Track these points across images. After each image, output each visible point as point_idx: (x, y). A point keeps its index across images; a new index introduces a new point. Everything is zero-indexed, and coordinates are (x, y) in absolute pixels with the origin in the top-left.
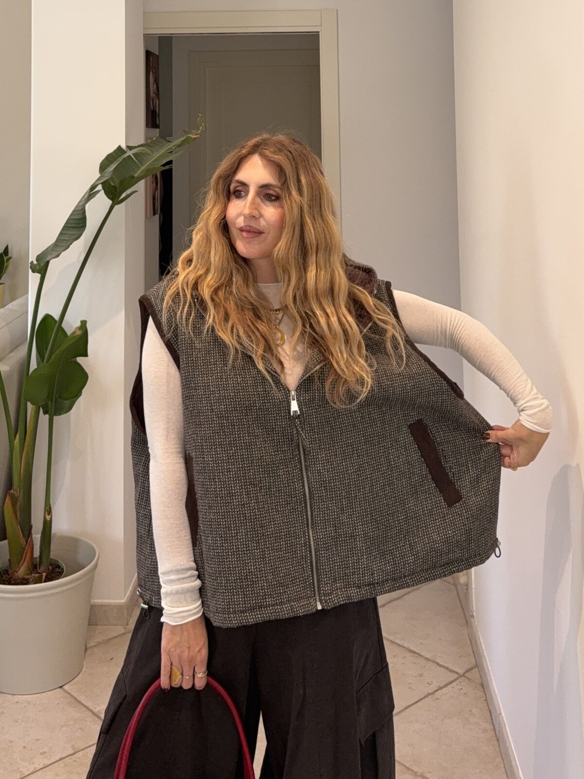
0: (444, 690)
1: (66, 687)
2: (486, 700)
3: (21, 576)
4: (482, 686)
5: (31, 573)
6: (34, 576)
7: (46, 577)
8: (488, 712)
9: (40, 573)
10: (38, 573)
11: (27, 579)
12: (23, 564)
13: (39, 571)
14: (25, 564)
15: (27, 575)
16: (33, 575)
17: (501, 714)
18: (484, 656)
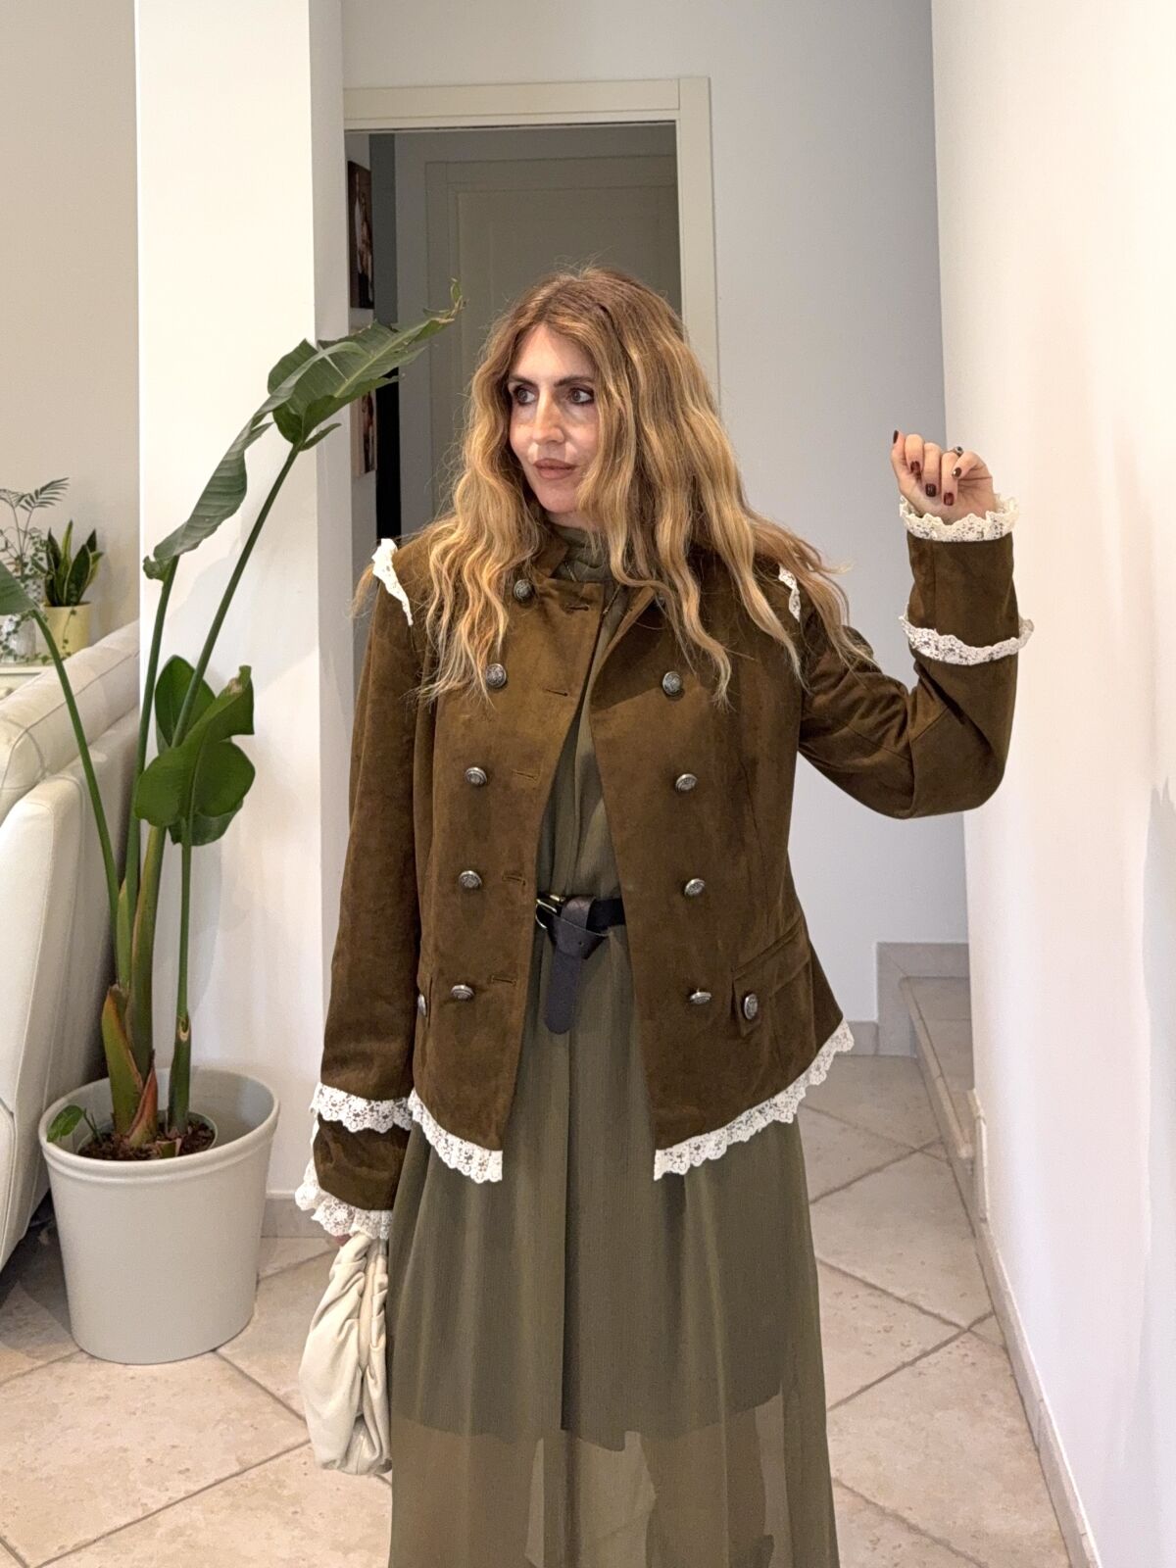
0: (932, 1358)
1: (221, 1351)
2: (1013, 1376)
3: (135, 1145)
4: (1005, 1349)
5: (154, 1140)
6: (159, 1145)
7: (182, 1146)
8: (1018, 1398)
9: (170, 1140)
10: (167, 1139)
11: (147, 1151)
12: (138, 1122)
13: (169, 1135)
14: (143, 1122)
15: (147, 1142)
16: (158, 1142)
17: (1042, 1400)
18: (1009, 1294)
